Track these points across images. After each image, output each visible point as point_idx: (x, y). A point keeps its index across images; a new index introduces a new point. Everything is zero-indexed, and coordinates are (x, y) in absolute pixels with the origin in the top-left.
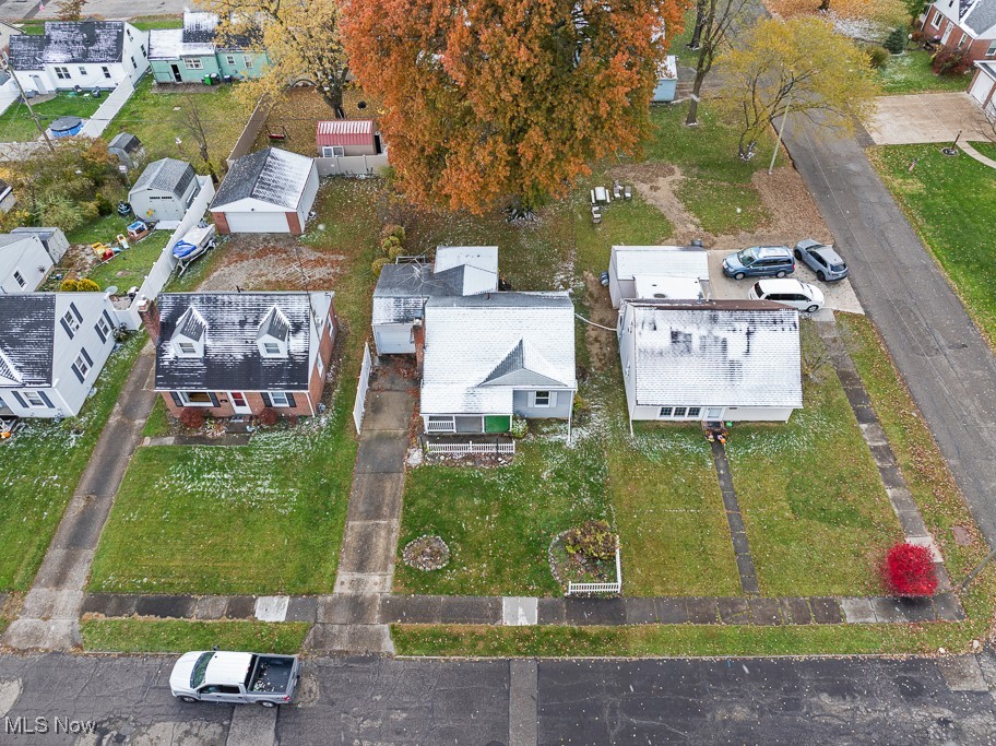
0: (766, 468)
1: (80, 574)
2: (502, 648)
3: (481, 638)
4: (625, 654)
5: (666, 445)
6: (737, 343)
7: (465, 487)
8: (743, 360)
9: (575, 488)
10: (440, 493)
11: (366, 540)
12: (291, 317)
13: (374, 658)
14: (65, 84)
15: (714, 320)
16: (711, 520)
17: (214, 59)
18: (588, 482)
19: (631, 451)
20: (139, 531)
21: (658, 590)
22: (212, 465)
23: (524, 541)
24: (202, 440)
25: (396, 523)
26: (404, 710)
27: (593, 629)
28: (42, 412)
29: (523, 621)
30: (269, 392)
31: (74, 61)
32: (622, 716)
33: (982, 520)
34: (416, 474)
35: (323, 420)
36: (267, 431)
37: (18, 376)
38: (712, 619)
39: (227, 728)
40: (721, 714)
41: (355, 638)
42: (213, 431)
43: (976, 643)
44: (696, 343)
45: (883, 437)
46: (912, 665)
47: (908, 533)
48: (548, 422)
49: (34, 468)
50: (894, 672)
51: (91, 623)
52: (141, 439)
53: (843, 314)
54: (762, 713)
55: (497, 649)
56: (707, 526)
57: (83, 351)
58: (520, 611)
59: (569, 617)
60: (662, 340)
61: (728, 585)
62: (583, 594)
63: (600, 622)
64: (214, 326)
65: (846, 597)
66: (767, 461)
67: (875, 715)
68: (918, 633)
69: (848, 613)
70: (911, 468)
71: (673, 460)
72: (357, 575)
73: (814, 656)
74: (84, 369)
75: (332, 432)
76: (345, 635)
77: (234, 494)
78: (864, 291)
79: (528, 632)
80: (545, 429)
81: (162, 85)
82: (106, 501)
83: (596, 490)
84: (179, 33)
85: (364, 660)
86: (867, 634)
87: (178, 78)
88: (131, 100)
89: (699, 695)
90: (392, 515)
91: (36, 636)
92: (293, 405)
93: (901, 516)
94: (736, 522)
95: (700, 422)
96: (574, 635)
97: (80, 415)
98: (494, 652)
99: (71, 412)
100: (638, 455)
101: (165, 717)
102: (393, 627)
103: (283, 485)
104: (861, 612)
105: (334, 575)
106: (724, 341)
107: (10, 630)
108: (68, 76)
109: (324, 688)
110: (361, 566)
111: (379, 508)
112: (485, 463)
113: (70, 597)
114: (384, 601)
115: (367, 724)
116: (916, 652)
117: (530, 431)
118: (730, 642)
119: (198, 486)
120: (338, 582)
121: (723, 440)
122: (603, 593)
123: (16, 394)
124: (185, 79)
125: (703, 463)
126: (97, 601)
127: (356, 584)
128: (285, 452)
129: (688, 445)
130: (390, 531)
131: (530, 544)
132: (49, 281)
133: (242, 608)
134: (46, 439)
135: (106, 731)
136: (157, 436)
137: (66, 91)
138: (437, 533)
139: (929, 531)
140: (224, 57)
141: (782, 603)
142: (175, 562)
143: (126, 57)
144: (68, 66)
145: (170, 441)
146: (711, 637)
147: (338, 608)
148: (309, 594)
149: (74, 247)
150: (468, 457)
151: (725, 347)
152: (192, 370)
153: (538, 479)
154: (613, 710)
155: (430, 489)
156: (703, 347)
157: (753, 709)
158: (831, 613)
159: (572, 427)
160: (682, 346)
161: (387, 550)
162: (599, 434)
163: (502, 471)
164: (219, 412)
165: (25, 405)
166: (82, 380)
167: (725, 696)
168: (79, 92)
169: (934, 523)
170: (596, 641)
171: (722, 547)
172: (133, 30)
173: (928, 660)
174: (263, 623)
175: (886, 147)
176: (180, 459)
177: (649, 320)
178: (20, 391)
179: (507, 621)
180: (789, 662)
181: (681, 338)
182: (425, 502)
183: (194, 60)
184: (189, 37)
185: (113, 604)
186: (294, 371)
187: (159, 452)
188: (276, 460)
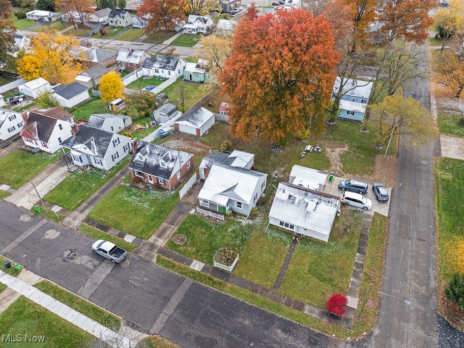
0: (308, 254)
1: (87, 212)
2: (185, 274)
3: (181, 268)
4: (222, 290)
5: (276, 235)
6: (312, 205)
7: (202, 225)
8: (312, 212)
9: (236, 237)
10: (194, 224)
11: (165, 230)
12: (172, 156)
13: (149, 262)
14: (157, 74)
15: (306, 195)
16: (276, 263)
17: (203, 75)
18: (242, 237)
19: (263, 233)
20: (107, 206)
21: (244, 276)
22: (135, 195)
23: (211, 246)
24: (137, 187)
25: (176, 228)
26: (148, 278)
27: (216, 279)
28: (99, 166)
29: (196, 269)
30: (159, 178)
31: (161, 68)
32: (209, 307)
33: (382, 301)
34: (190, 216)
35: (172, 192)
36: (155, 190)
37: (96, 153)
38: (256, 292)
39: (101, 264)
40: (240, 320)
41: (147, 255)
42: (141, 186)
43: (349, 338)
44: (297, 201)
45: (363, 260)
46: (319, 335)
47: (349, 294)
48: (241, 215)
49: (91, 181)
50: (311, 334)
51: (83, 225)
52: (121, 182)
53: (378, 214)
54: (254, 325)
55: (184, 273)
56: (273, 264)
57: (117, 152)
58: (197, 266)
59: (211, 273)
60: (285, 197)
61: (269, 284)
62: (219, 268)
63: (219, 278)
64: (151, 154)
65: (309, 304)
66: (310, 252)
67: (293, 343)
68: (328, 326)
69: (306, 310)
70: (367, 274)
71: (276, 241)
72: (157, 238)
73: (285, 318)
74: (115, 158)
75: (173, 197)
76: (144, 253)
77: (137, 204)
78: (393, 209)
79: (196, 272)
80: (238, 217)
81: (185, 80)
82: (104, 195)
83: (243, 240)
84: (196, 64)
85: (146, 261)
86: (309, 319)
87: (191, 79)
88: (174, 83)
89: (237, 312)
90: (176, 226)
91: (69, 223)
92: (165, 185)
93: (351, 288)
94: (285, 267)
95: (294, 232)
96: (209, 278)
97: (109, 171)
98: (182, 273)
99: (107, 169)
100: (264, 234)
101: (88, 254)
102: (158, 256)
103: (151, 206)
104: (311, 312)
105: (151, 236)
106: (307, 204)
107: (65, 219)
108: (158, 72)
109: (131, 264)
110: (159, 236)
111: (174, 222)
112: (212, 220)
113: (82, 217)
114: (160, 248)
115: (136, 277)
116: (323, 332)
117: (233, 215)
118: (258, 301)
119: (129, 199)
120: (150, 238)
121: (298, 240)
122: (226, 270)
123: (94, 159)
124: (193, 80)
125: (286, 245)
126: (88, 220)
127: (156, 240)
128: (157, 197)
129: (284, 237)
130: (173, 230)
131: (212, 248)
132: (121, 132)
133: (122, 235)
134: (97, 174)
135: (73, 252)
136: (126, 182)
137: (156, 77)
138: (186, 235)
139: (359, 297)
140: (207, 75)
141: (284, 297)
142: (111, 217)
143: (177, 69)
144: (159, 69)
145: (128, 185)
146: (252, 297)
147: (147, 245)
148: (141, 238)
149: (133, 124)
150: (209, 217)
151: (307, 206)
152: (140, 165)
153: (226, 230)
154: (207, 304)
155: (192, 222)
156: (299, 203)
157: (252, 323)
158: (300, 307)
159: (248, 219)
160: (291, 201)
161: (169, 234)
162: (256, 224)
163: (217, 224)
164: (145, 181)
165: (96, 163)
166: (114, 161)
167: (246, 316)
168: (160, 77)
169: (363, 296)
170: (215, 283)
171: (274, 272)
172: (182, 61)
173: (327, 337)
174: (125, 241)
175: (446, 158)
176: (128, 190)
177: (283, 188)
178: (96, 158)
179: (191, 267)
180: (275, 315)
181: (292, 198)
182: (188, 225)
183: (197, 74)
184: (198, 66)
185: (91, 222)
186: (167, 173)
187: (123, 187)
188: (153, 199)
